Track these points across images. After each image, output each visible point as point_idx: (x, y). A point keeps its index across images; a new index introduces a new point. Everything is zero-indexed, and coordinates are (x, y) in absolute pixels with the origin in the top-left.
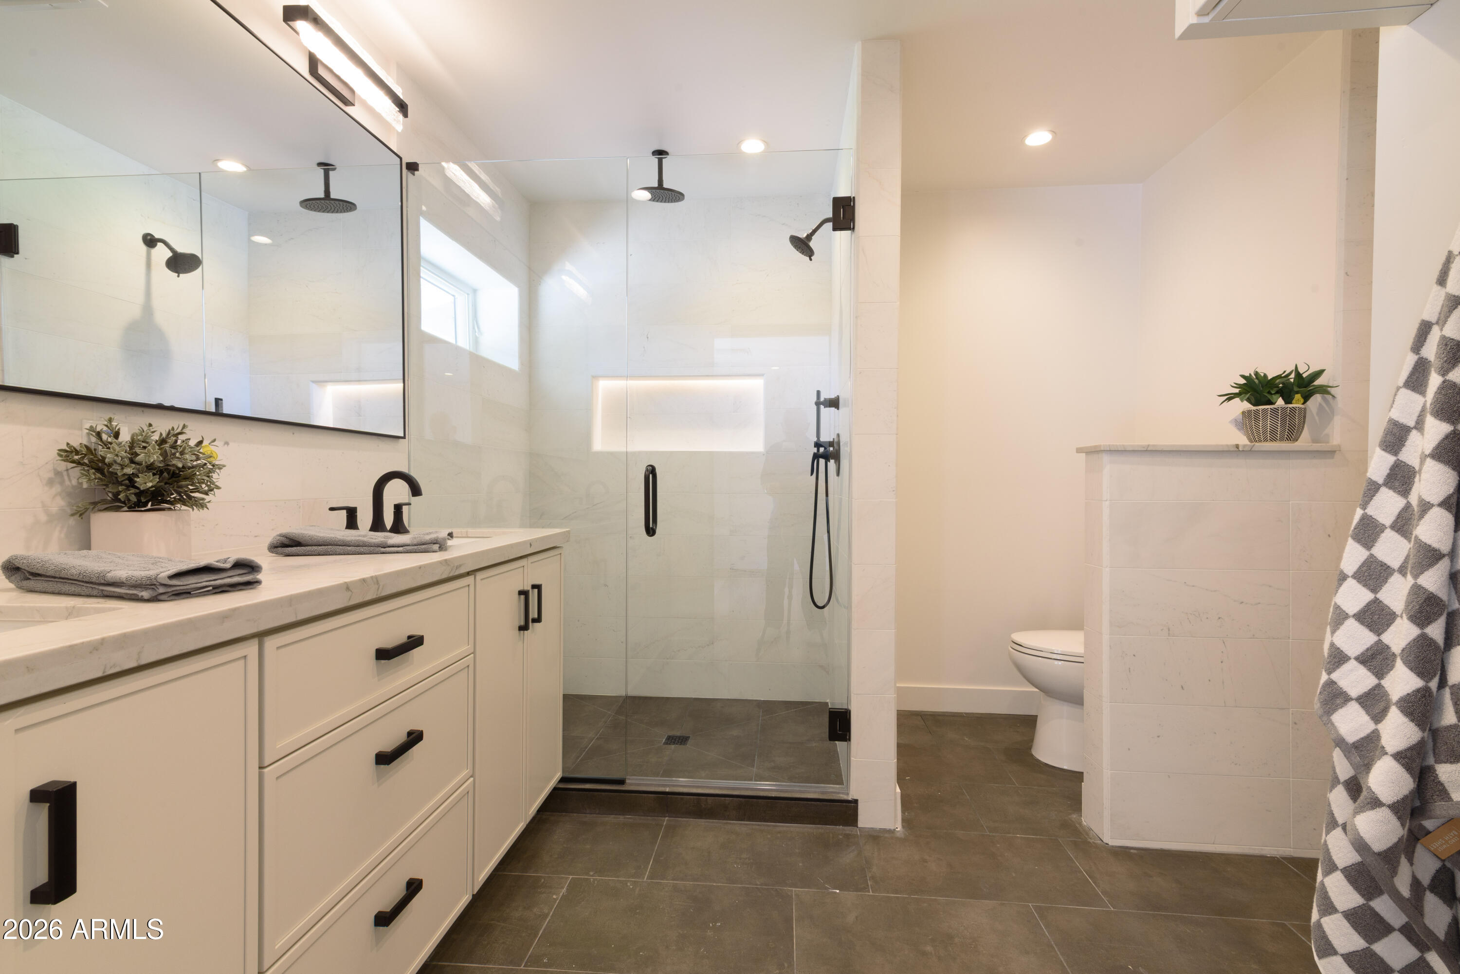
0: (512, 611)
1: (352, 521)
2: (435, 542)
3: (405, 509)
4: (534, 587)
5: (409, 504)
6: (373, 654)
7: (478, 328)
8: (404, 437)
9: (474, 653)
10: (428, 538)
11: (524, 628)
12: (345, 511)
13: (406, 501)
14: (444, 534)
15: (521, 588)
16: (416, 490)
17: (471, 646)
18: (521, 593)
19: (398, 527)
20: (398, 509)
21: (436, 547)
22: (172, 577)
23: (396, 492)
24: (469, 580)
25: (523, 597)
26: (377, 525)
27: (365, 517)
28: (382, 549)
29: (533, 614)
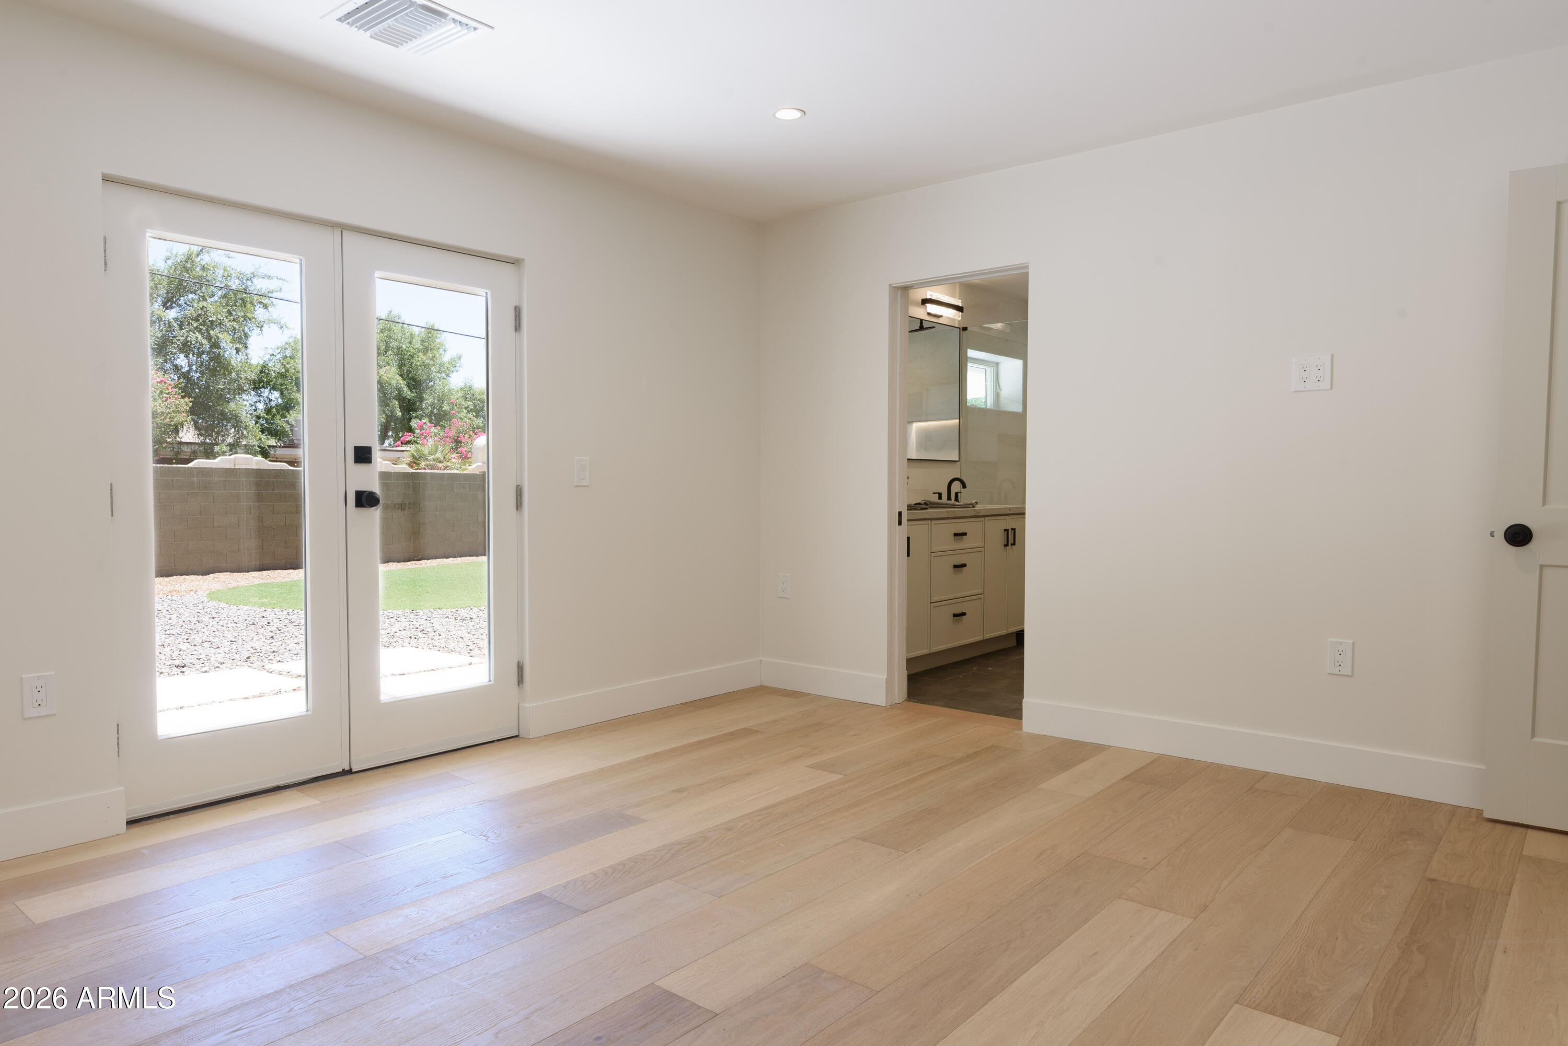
0: (1000, 538)
1: (940, 498)
2: (971, 504)
3: (959, 494)
4: (1012, 529)
5: (961, 492)
6: (953, 534)
7: (999, 386)
8: (959, 461)
9: (984, 547)
10: (969, 503)
11: (1006, 545)
12: (937, 495)
13: (959, 491)
14: (974, 501)
15: (1005, 528)
16: (964, 486)
17: (983, 544)
18: (1005, 530)
19: (956, 499)
20: (957, 494)
21: (971, 506)
22: (915, 504)
23: (956, 486)
24: (982, 519)
25: (1006, 532)
26: (949, 498)
27: (945, 496)
28: (953, 506)
29: (1011, 541)
